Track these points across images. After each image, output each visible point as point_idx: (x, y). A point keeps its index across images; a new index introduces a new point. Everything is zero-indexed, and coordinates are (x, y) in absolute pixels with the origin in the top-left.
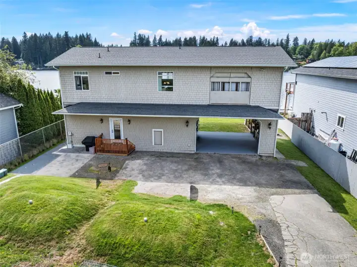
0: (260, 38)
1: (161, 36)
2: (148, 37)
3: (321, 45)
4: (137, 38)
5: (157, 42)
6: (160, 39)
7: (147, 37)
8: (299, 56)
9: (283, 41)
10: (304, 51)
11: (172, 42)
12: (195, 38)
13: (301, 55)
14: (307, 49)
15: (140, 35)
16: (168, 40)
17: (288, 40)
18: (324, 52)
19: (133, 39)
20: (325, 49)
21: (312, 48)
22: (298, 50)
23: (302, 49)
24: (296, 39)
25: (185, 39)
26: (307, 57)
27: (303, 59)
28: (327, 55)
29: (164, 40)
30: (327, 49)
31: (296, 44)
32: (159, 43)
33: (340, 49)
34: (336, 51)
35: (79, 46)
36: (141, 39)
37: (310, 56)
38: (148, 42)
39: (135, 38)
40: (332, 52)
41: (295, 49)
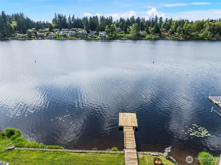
0: (139, 17)
1: (74, 15)
2: (65, 16)
3: (176, 22)
4: (57, 16)
5: (71, 19)
6: (73, 17)
8: (164, 29)
9: (154, 20)
10: (166, 26)
11: (81, 19)
12: (97, 17)
13: (164, 28)
14: (168, 25)
15: (59, 15)
16: (78, 18)
17: (156, 19)
18: (179, 27)
19: (54, 17)
20: (179, 25)
21: (171, 24)
22: (162, 25)
23: (165, 24)
24: (161, 18)
25: (91, 18)
26: (168, 29)
27: (166, 31)
28: (181, 28)
29: (76, 18)
30: (181, 25)
31: (161, 21)
32: (72, 20)
33: (189, 25)
34: (186, 26)
35: (14, 22)
36: (60, 17)
37: (170, 29)
38: (65, 19)
39: (56, 17)
40: (184, 27)
41: (161, 24)
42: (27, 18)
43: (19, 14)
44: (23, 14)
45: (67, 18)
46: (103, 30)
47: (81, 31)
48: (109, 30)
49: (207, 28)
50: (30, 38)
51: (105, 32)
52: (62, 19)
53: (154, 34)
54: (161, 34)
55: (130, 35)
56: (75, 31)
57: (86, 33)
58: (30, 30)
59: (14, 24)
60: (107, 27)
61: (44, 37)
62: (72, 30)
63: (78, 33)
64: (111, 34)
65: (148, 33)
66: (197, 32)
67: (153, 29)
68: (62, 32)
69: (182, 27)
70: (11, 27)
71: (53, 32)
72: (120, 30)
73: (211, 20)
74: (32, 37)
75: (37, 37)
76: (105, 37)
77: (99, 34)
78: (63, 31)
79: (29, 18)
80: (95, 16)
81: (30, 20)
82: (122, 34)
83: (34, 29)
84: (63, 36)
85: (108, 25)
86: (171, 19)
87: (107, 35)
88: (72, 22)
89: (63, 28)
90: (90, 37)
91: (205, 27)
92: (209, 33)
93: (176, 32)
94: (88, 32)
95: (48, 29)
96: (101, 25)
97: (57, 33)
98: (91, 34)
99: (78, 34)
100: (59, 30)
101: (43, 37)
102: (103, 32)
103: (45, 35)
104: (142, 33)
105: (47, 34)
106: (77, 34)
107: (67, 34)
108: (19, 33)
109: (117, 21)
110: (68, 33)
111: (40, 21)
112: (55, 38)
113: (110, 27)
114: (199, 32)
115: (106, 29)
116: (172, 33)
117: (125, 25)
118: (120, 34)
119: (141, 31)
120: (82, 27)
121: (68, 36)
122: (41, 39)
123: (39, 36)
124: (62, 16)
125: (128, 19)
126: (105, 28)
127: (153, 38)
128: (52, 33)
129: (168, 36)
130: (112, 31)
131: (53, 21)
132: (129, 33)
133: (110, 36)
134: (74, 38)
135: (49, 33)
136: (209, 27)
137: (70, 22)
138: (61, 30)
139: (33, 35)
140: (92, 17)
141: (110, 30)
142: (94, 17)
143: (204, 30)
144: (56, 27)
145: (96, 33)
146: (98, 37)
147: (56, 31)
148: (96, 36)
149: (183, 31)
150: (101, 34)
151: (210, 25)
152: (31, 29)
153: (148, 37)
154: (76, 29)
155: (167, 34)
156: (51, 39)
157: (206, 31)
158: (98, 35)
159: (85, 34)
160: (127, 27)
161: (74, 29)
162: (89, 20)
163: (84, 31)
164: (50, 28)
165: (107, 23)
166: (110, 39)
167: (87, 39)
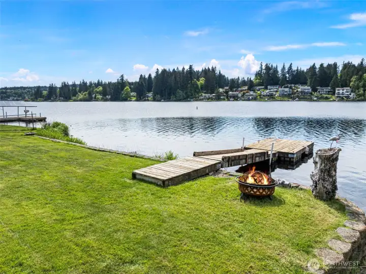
1: (291, 64)
2: (277, 66)
4: (264, 67)
5: (286, 70)
6: (290, 68)
11: (305, 71)
12: (335, 65)
15: (267, 65)
16: (299, 68)
25: (322, 65)
29: (294, 68)
32: (288, 72)
35: (203, 78)
36: (268, 68)
38: (276, 71)
39: (262, 68)
42: (220, 73)
43: (210, 68)
44: (215, 68)
45: (279, 69)
46: (344, 84)
47: (300, 88)
48: (358, 84)
50: (218, 99)
51: (349, 88)
52: (271, 71)
56: (291, 88)
57: (310, 90)
58: (221, 90)
59: (202, 81)
61: (238, 98)
62: (285, 87)
63: (295, 91)
64: (361, 92)
68: (268, 91)
70: (197, 85)
71: (254, 91)
74: (222, 97)
75: (228, 98)
76: (348, 97)
77: (337, 91)
78: (269, 89)
81: (224, 76)
83: (227, 88)
84: (269, 96)
85: (357, 74)
87: (352, 94)
88: (287, 75)
89: (271, 85)
90: (316, 97)
94: (315, 90)
95: (246, 88)
96: (341, 76)
97: (259, 92)
98: (319, 92)
99: (295, 93)
100: (263, 89)
101: (236, 98)
102: (345, 88)
103: (240, 95)
105: (244, 94)
106: (293, 93)
107: (274, 93)
108: (205, 93)
110: (277, 91)
111: (239, 78)
112: (255, 99)
113: (360, 79)
115: (352, 83)
120: (304, 83)
121: (276, 96)
122: (233, 101)
123: (231, 97)
124: (272, 66)
126: (350, 82)
128: (252, 93)
130: (364, 86)
131: (256, 75)
133: (360, 95)
134: (286, 99)
135: (247, 92)
137: (284, 75)
138: (266, 88)
139: (224, 96)
140: (325, 65)
141: (361, 84)
142: (329, 65)
144: (260, 84)
145: (329, 92)
146: (334, 98)
147: (259, 90)
148: (330, 96)
150: (341, 92)
152: (222, 88)
154: (293, 85)
156: (249, 100)
158: (334, 93)
159: (307, 93)
161: (289, 85)
162: (317, 70)
163: (306, 87)
164: (251, 85)
165: (355, 72)
166: (359, 101)
167: (311, 100)
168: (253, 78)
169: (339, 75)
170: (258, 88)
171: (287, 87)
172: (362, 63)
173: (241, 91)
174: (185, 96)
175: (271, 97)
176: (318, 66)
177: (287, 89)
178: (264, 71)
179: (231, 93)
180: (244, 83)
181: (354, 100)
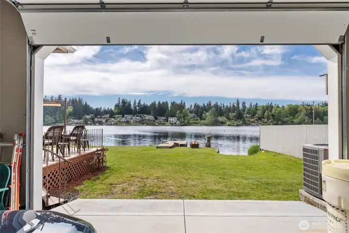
0: (216, 103)
1: (140, 100)
2: (130, 101)
3: (263, 107)
4: (121, 102)
5: (137, 105)
6: (139, 103)
7: (128, 101)
8: (248, 115)
9: (235, 105)
10: (251, 112)
11: (149, 105)
12: (167, 102)
13: (249, 114)
14: (253, 110)
15: (123, 100)
16: (145, 104)
17: (238, 104)
18: (267, 111)
19: (117, 102)
20: (267, 110)
21: (256, 109)
22: (246, 111)
23: (249, 110)
24: (244, 103)
25: (159, 103)
26: (254, 116)
27: (252, 117)
28: (270, 113)
29: (142, 103)
30: (269, 109)
31: (244, 107)
33: (278, 109)
34: (276, 111)
35: (71, 107)
36: (124, 102)
37: (257, 115)
38: (130, 104)
39: (119, 102)
40: (273, 112)
41: (244, 110)
42: (86, 103)
43: (77, 99)
44: (82, 99)
45: (132, 104)
46: (173, 116)
47: (147, 117)
48: (180, 116)
49: (302, 113)
50: (86, 124)
51: (176, 118)
52: (127, 105)
53: (236, 121)
54: (244, 120)
55: (206, 121)
56: (141, 116)
58: (88, 117)
59: (70, 109)
60: (178, 112)
61: (103, 123)
62: (137, 116)
64: (183, 120)
65: (229, 119)
66: (291, 117)
67: (235, 114)
69: (271, 111)
71: (114, 118)
72: (194, 116)
73: (306, 104)
74: (89, 122)
75: (94, 123)
76: (175, 123)
77: (169, 120)
78: (126, 117)
79: (88, 104)
80: (165, 101)
82: (197, 120)
83: (93, 115)
84: (126, 122)
85: (179, 109)
86: (257, 104)
87: (178, 121)
88: (138, 108)
89: (127, 114)
90: (157, 123)
91: (301, 111)
92: (306, 117)
93: (264, 118)
94: (156, 119)
95: (108, 115)
96: (171, 110)
97: (118, 119)
98: (159, 120)
100: (121, 116)
101: (101, 123)
102: (174, 118)
103: (104, 121)
104: (220, 119)
105: (107, 120)
106: (143, 120)
107: (130, 120)
108: (73, 119)
109: (191, 106)
112: (116, 124)
113: (181, 112)
114: (294, 118)
116: (260, 119)
117: (200, 110)
118: (195, 120)
119: (219, 117)
120: (149, 114)
121: (131, 122)
122: (99, 125)
123: (97, 122)
125: (204, 104)
126: (176, 114)
127: (235, 124)
128: (113, 119)
129: (254, 122)
130: (184, 117)
131: (115, 106)
132: (205, 120)
133: (183, 122)
134: (138, 124)
135: (109, 119)
136: (305, 112)
137: (135, 108)
138: (123, 116)
139: (91, 121)
140: (161, 103)
141: (182, 115)
142: (163, 103)
143: (300, 115)
144: (119, 113)
145: (164, 120)
146: (168, 124)
148: (165, 123)
149: (273, 116)
150: (171, 120)
151: (306, 109)
152: (88, 115)
153: (228, 123)
155: (252, 120)
156: (111, 125)
157: (301, 116)
158: (168, 121)
159: (152, 120)
160: (202, 113)
161: (140, 115)
162: (157, 105)
163: (151, 116)
164: (111, 114)
165: (178, 108)
166: (182, 125)
167: (154, 125)
168: (113, 108)
169: (170, 109)
170: (117, 116)
171: (138, 116)
172: (181, 103)
173: (105, 118)
174: (54, 121)
175: (128, 123)
176: (157, 103)
177: (138, 118)
178: (121, 104)
179: (96, 119)
180: (106, 112)
181: (178, 125)
